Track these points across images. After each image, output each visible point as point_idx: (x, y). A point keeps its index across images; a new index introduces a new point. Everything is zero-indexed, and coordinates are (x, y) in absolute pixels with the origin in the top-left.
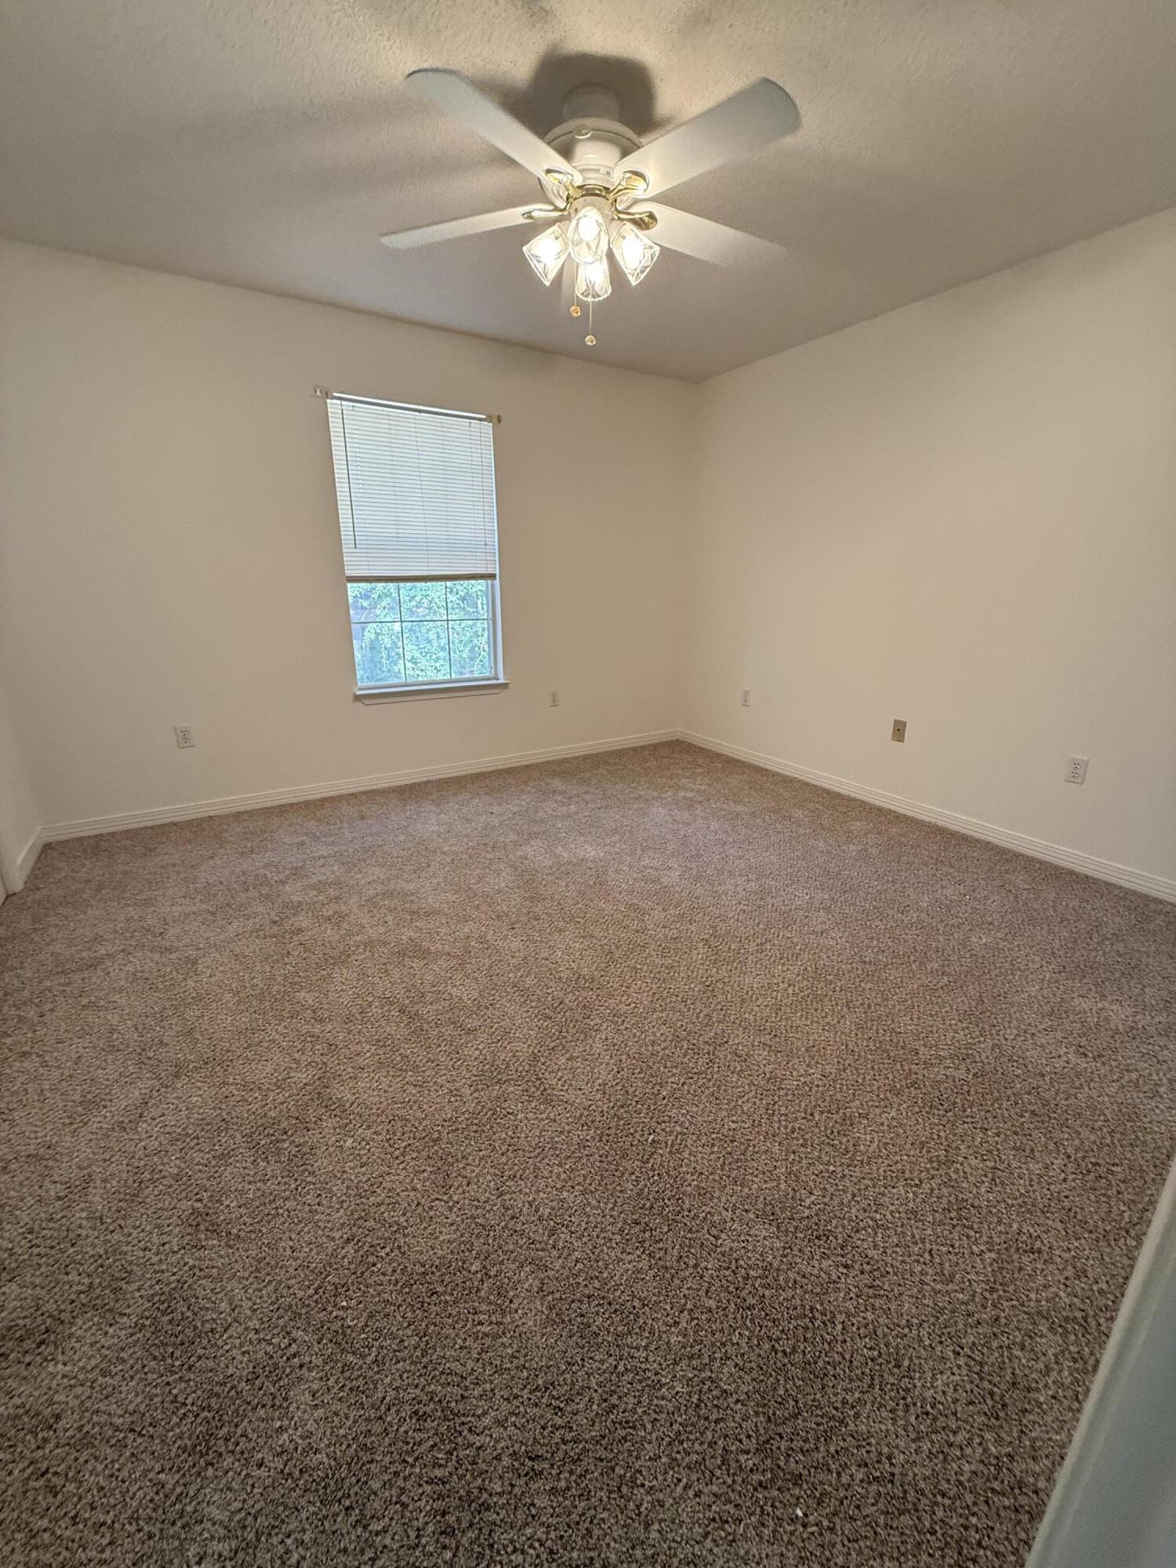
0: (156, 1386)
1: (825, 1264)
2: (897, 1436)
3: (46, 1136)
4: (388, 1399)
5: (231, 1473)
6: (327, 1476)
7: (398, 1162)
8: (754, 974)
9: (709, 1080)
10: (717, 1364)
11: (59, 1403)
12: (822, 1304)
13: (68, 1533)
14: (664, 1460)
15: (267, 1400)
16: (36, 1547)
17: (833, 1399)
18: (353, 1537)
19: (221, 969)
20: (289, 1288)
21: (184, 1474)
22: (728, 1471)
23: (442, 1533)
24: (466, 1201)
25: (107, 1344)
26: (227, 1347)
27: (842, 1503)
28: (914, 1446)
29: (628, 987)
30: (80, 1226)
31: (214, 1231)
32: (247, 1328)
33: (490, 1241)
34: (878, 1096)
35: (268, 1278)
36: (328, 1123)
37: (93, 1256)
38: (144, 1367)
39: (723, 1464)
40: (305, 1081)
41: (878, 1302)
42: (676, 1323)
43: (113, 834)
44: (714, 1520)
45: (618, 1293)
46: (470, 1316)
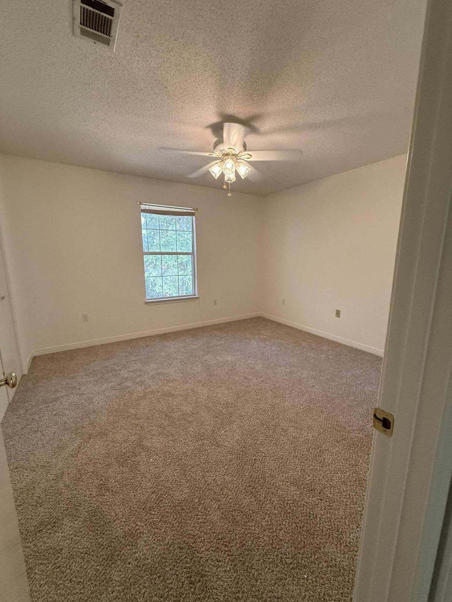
0: (93, 540)
1: (314, 499)
2: (337, 553)
3: (46, 459)
4: (170, 542)
5: (120, 566)
6: (152, 566)
7: (168, 466)
8: (289, 401)
9: (274, 438)
10: (278, 531)
11: (61, 545)
12: (313, 512)
13: (69, 585)
14: (261, 561)
15: (131, 544)
16: (59, 589)
17: (317, 542)
18: (161, 585)
19: (101, 401)
20: (134, 508)
21: (105, 567)
22: (282, 564)
23: (190, 584)
24: (192, 479)
25: (75, 527)
26: (115, 527)
27: (319, 573)
28: (343, 556)
29: (245, 406)
30: (62, 489)
31: (107, 490)
32: (121, 521)
33: (201, 492)
34: (332, 443)
35: (127, 505)
36: (143, 454)
37: (67, 498)
38: (88, 534)
39: (281, 562)
40: (134, 440)
41: (331, 511)
42: (264, 518)
43: (58, 353)
44: (278, 579)
45: (245, 509)
46: (196, 517)
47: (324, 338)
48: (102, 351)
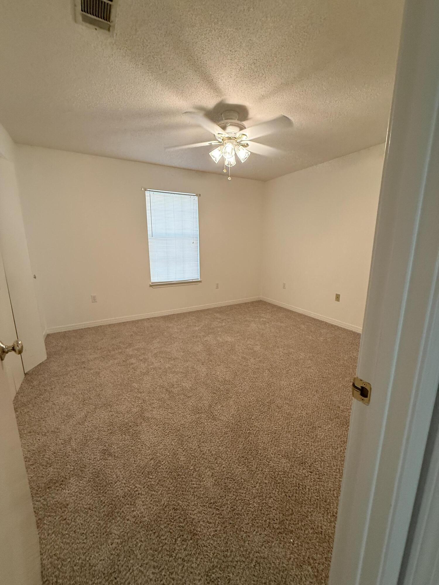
0: (96, 498)
1: (304, 471)
2: (324, 521)
3: (56, 425)
4: (166, 504)
5: (119, 522)
6: (148, 524)
7: (166, 436)
8: (285, 381)
9: (268, 414)
10: (268, 499)
11: (68, 501)
12: (302, 483)
13: (74, 535)
14: (250, 524)
15: (129, 503)
16: (64, 538)
17: (304, 510)
18: (156, 540)
19: (107, 376)
20: (134, 472)
21: (106, 521)
22: (270, 528)
23: (183, 541)
24: (189, 449)
25: (80, 485)
26: (116, 488)
27: (305, 539)
28: (329, 524)
29: (242, 384)
30: (69, 452)
31: (110, 455)
32: (122, 483)
33: (196, 461)
34: (325, 421)
35: (127, 469)
36: (144, 424)
37: (74, 461)
38: (92, 492)
39: (268, 526)
40: (136, 411)
41: (320, 483)
42: (255, 487)
43: (69, 331)
44: (265, 541)
45: (237, 477)
46: (190, 482)
47: (323, 322)
48: (110, 330)
